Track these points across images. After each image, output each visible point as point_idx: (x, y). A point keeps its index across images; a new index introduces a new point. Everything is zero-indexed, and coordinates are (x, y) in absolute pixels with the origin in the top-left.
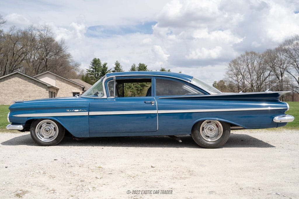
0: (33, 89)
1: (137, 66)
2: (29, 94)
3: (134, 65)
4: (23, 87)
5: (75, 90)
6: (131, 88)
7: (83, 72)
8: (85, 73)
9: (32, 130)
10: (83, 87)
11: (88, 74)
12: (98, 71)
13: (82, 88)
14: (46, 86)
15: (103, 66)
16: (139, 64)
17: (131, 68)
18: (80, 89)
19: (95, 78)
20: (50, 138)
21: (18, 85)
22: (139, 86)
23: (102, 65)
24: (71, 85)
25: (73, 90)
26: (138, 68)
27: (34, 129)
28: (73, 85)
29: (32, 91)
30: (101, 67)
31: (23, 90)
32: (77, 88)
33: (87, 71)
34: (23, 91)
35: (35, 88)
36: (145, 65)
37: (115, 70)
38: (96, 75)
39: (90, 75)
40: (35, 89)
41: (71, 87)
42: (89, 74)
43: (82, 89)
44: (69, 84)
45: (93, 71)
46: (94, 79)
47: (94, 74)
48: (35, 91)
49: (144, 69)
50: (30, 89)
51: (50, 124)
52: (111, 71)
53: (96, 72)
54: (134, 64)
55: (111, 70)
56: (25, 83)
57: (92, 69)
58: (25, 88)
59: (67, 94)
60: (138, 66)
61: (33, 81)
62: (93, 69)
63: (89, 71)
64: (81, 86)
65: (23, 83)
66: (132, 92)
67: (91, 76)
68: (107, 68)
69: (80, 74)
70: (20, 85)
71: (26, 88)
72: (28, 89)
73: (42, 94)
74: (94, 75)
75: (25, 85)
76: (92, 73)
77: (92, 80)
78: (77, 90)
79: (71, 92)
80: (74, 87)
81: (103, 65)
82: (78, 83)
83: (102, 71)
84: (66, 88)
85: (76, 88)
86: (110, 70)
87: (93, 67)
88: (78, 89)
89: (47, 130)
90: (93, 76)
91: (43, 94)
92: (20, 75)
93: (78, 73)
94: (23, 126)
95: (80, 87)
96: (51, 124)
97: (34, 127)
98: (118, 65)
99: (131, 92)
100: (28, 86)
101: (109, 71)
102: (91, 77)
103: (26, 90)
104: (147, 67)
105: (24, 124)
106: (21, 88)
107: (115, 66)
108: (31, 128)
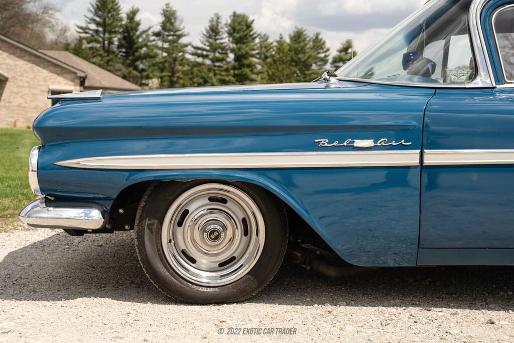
3: (218, 18)
5: (59, 83)
7: (68, 34)
8: (73, 34)
9: (146, 231)
10: (83, 75)
12: (110, 32)
13: (80, 78)
15: (128, 18)
16: (232, 14)
17: (207, 25)
18: (73, 81)
19: (102, 52)
20: (221, 265)
23: (124, 15)
24: (44, 68)
25: (53, 82)
26: (230, 25)
27: (154, 228)
28: (52, 68)
30: (121, 19)
32: (66, 78)
33: (78, 30)
36: (248, 17)
37: (163, 32)
38: (106, 42)
39: (89, 43)
41: (45, 73)
42: (85, 38)
43: (78, 81)
44: (38, 65)
45: (97, 31)
46: (101, 56)
47: (101, 39)
49: (248, 29)
51: (224, 201)
52: (150, 32)
53: (107, 35)
54: (216, 14)
55: (149, 29)
57: (93, 26)
59: (34, 94)
60: (229, 21)
62: (98, 24)
63: (85, 30)
64: (76, 73)
67: (90, 45)
68: (138, 24)
69: (56, 40)
74: (98, 42)
76: (93, 36)
77: (95, 56)
78: (65, 84)
79: (45, 88)
80: (55, 76)
81: (127, 15)
82: (67, 63)
83: (123, 32)
84: (32, 76)
85: (60, 79)
86: (146, 31)
87: (98, 19)
88: (66, 81)
89: (212, 232)
90: (98, 45)
93: (50, 36)
94: (103, 213)
95: (73, 76)
96: (227, 205)
97: (155, 218)
98: (169, 17)
101: (144, 32)
102: (91, 48)
104: (254, 25)
105: (109, 205)
107: (162, 19)
108: (142, 219)
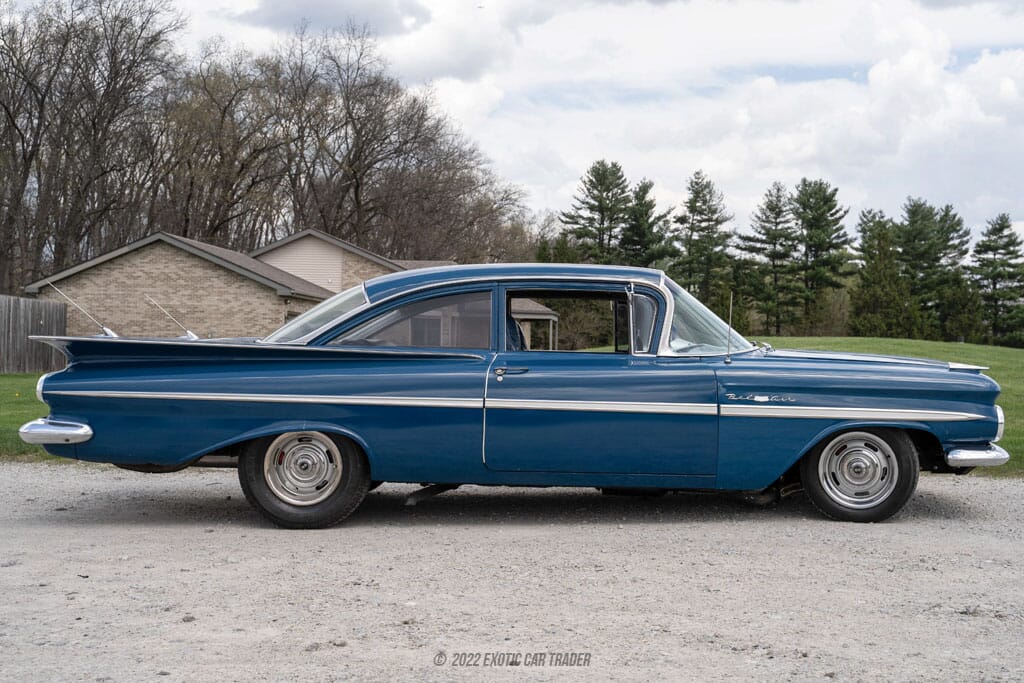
0: (224, 307)
1: (792, 191)
2: (208, 328)
3: (779, 190)
4: (185, 300)
6: (761, 296)
8: (557, 230)
11: (564, 234)
12: (611, 220)
14: (272, 294)
15: (636, 197)
16: (799, 182)
17: (762, 202)
19: (598, 252)
21: (165, 288)
22: (801, 285)
23: (632, 194)
26: (797, 201)
29: (219, 316)
30: (627, 200)
31: (183, 311)
33: (563, 218)
34: (183, 315)
35: (228, 301)
36: (828, 186)
37: (690, 215)
38: (606, 236)
40: (229, 306)
42: (572, 232)
45: (591, 220)
46: (595, 257)
47: (596, 232)
48: (230, 314)
49: (825, 203)
50: (210, 306)
52: (670, 217)
53: (606, 225)
54: (775, 184)
55: (669, 213)
56: (190, 283)
57: (586, 213)
58: (189, 303)
60: (796, 194)
61: (221, 272)
62: (592, 208)
63: (573, 219)
65: (182, 282)
66: (768, 312)
67: (581, 241)
68: (651, 205)
70: (171, 291)
71: (196, 304)
72: (205, 303)
73: (257, 328)
75: (189, 292)
76: (585, 227)
77: (584, 260)
81: (635, 192)
83: (630, 219)
86: (665, 216)
87: (593, 202)
90: (592, 242)
91: (264, 327)
92: (172, 251)
98: (700, 192)
99: (761, 310)
100: (201, 292)
101: (659, 218)
102: (581, 246)
103: (193, 310)
104: (836, 198)
106: (175, 302)
107: (688, 196)
